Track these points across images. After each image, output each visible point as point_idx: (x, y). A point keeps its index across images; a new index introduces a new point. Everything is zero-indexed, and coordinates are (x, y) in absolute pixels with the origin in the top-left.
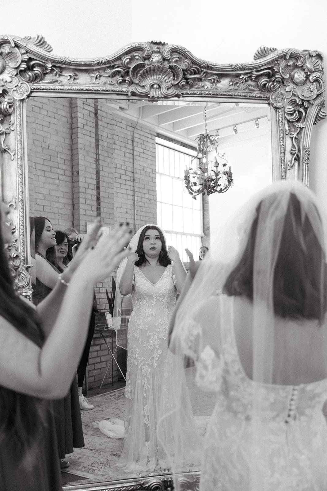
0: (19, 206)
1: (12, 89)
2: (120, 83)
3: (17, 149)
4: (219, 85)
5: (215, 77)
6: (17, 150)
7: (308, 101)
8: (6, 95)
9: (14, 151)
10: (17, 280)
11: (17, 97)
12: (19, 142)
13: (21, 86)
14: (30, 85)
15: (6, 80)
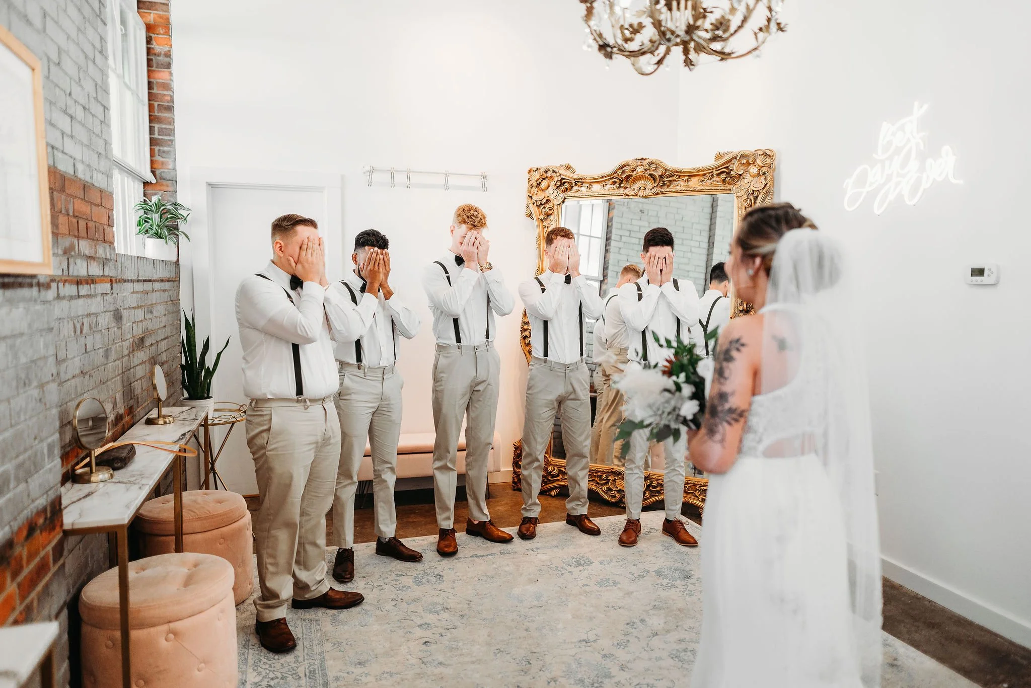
1: (553, 198)
2: (618, 188)
4: (689, 183)
5: (686, 178)
7: (758, 190)
8: (549, 202)
11: (556, 203)
13: (559, 196)
14: (563, 195)
15: (550, 193)
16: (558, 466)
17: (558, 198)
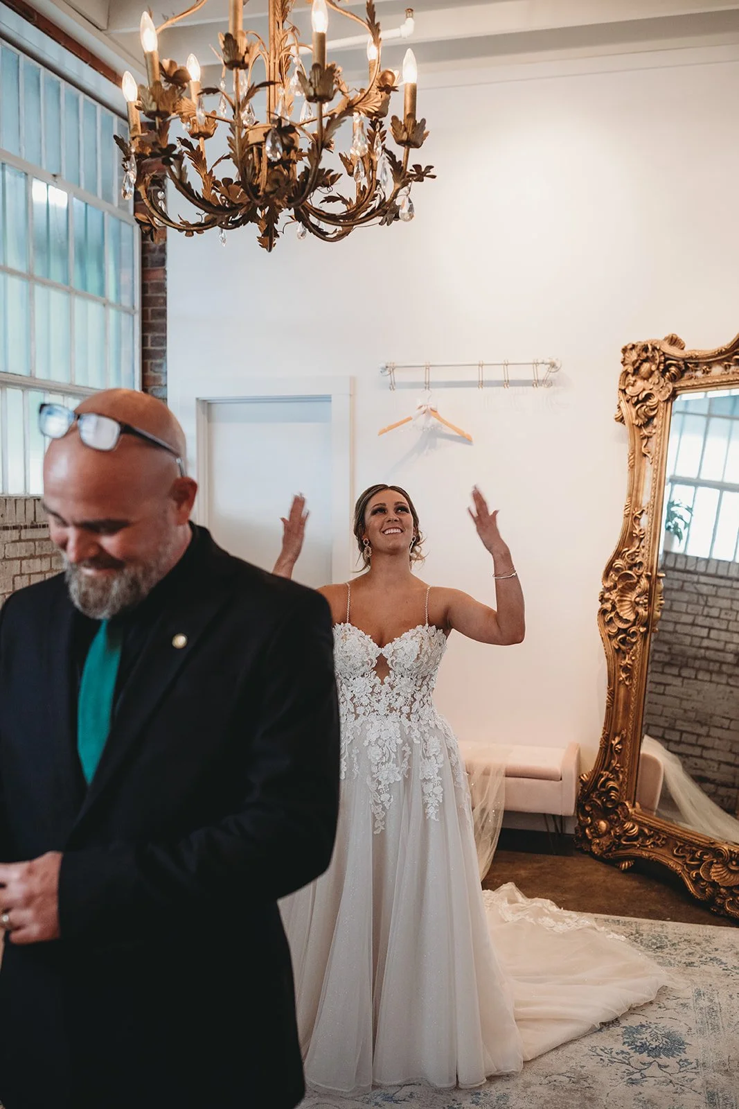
6: (655, 454)
8: (650, 398)
11: (662, 398)
14: (672, 385)
15: (654, 382)
16: (641, 824)
17: (667, 389)
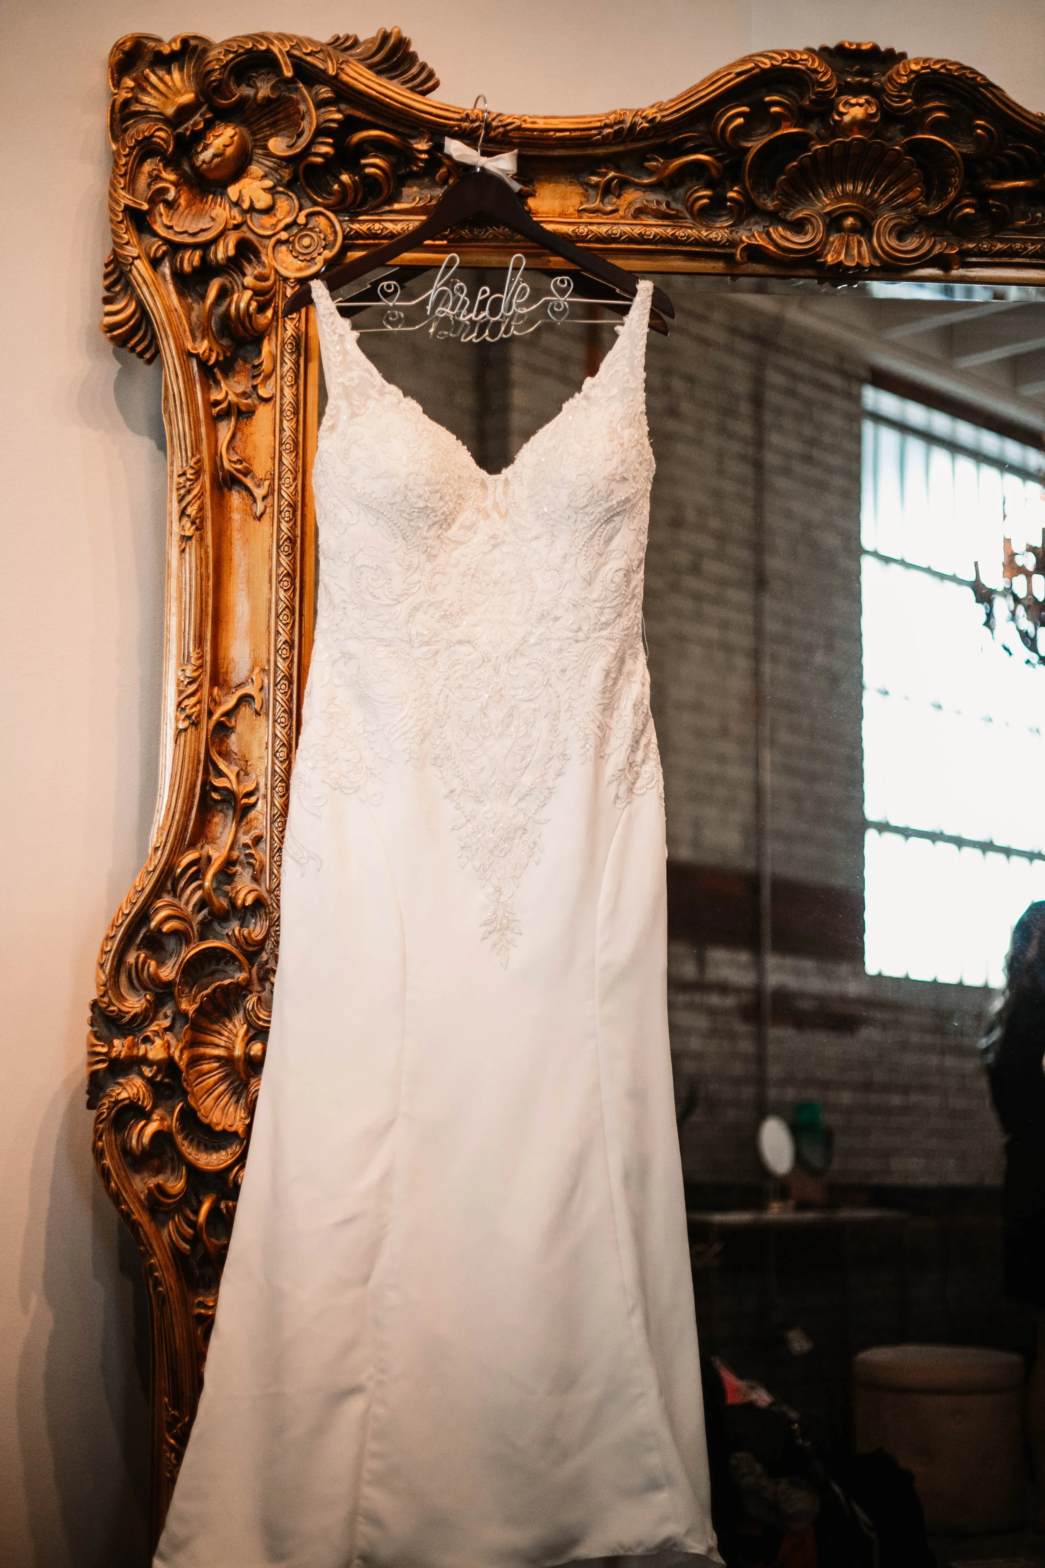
0: (275, 699)
1: (270, 237)
2: (703, 208)
3: (280, 474)
6: (280, 479)
8: (250, 262)
9: (267, 483)
10: (255, 999)
11: (291, 267)
12: (288, 446)
13: (310, 226)
14: (341, 222)
15: (252, 202)
17: (306, 238)
